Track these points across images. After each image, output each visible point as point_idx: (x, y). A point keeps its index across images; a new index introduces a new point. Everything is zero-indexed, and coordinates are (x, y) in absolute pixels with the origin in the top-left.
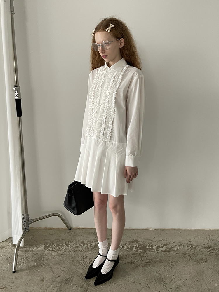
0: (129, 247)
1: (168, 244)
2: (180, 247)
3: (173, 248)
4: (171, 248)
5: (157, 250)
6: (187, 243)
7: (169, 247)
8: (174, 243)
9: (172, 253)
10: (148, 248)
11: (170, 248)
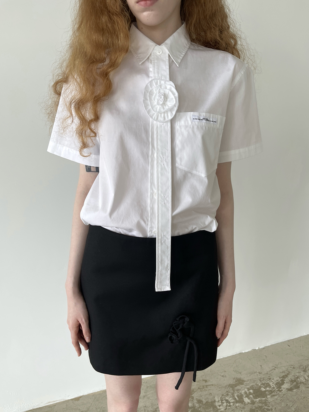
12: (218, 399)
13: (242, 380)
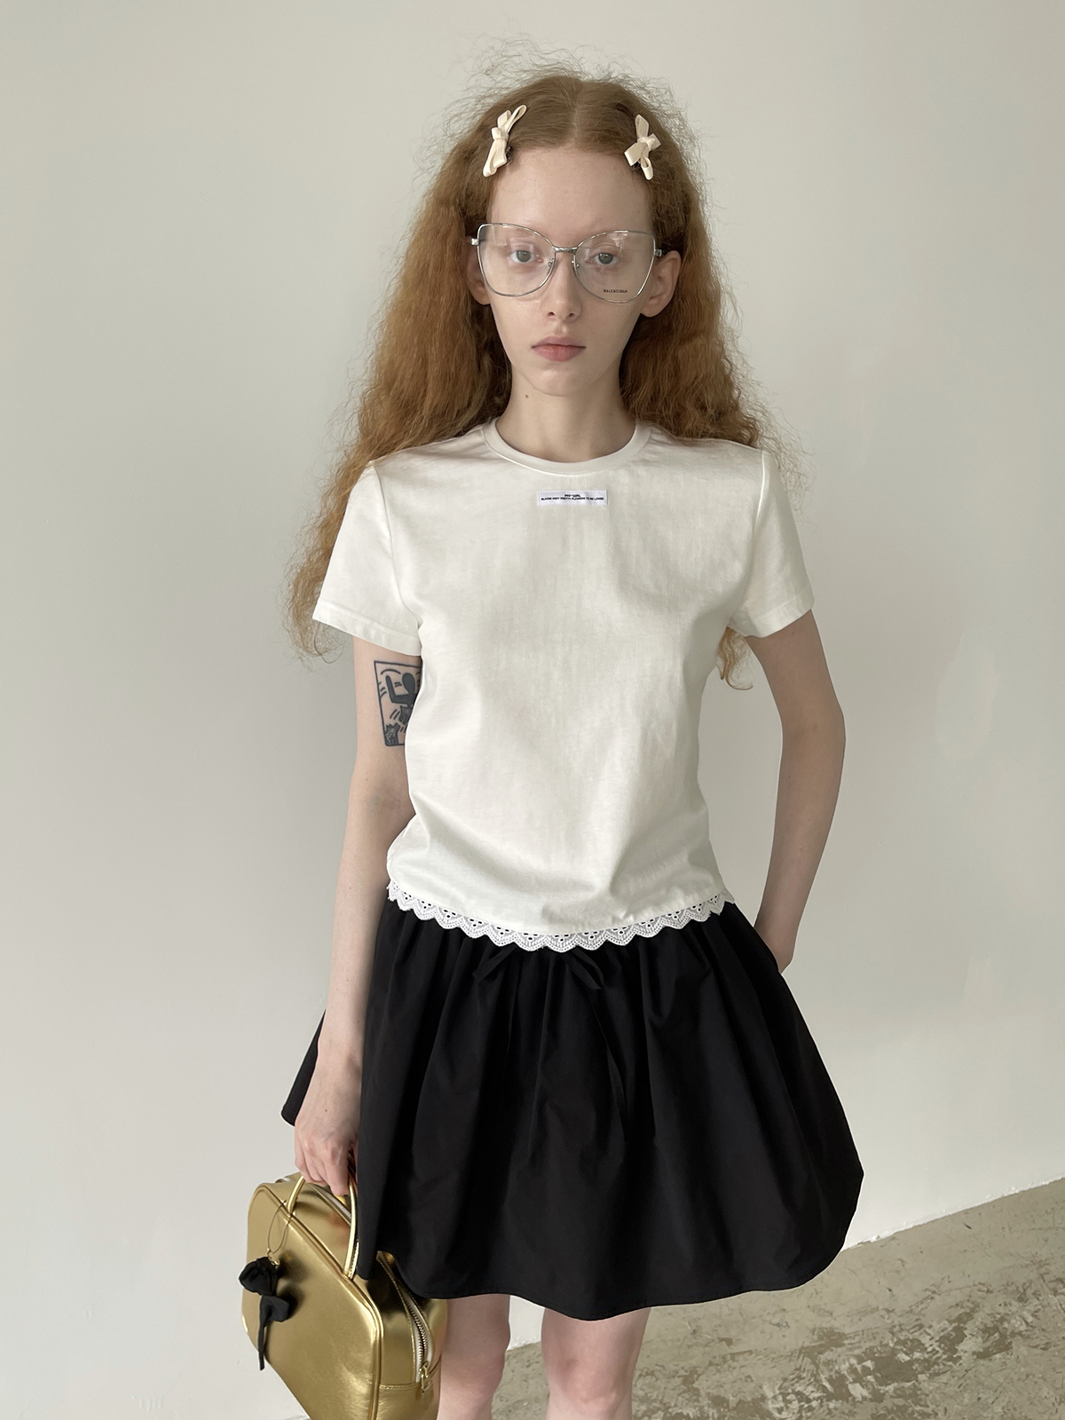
0: (827, 1385)
1: (973, 1310)
2: (1033, 1309)
3: (1006, 1325)
4: (1000, 1328)
5: (955, 1361)
6: (1034, 1276)
7: (990, 1325)
8: (988, 1291)
9: (1023, 1350)
10: (910, 1363)
11: (996, 1329)
12: (774, 1392)
13: (839, 1333)
